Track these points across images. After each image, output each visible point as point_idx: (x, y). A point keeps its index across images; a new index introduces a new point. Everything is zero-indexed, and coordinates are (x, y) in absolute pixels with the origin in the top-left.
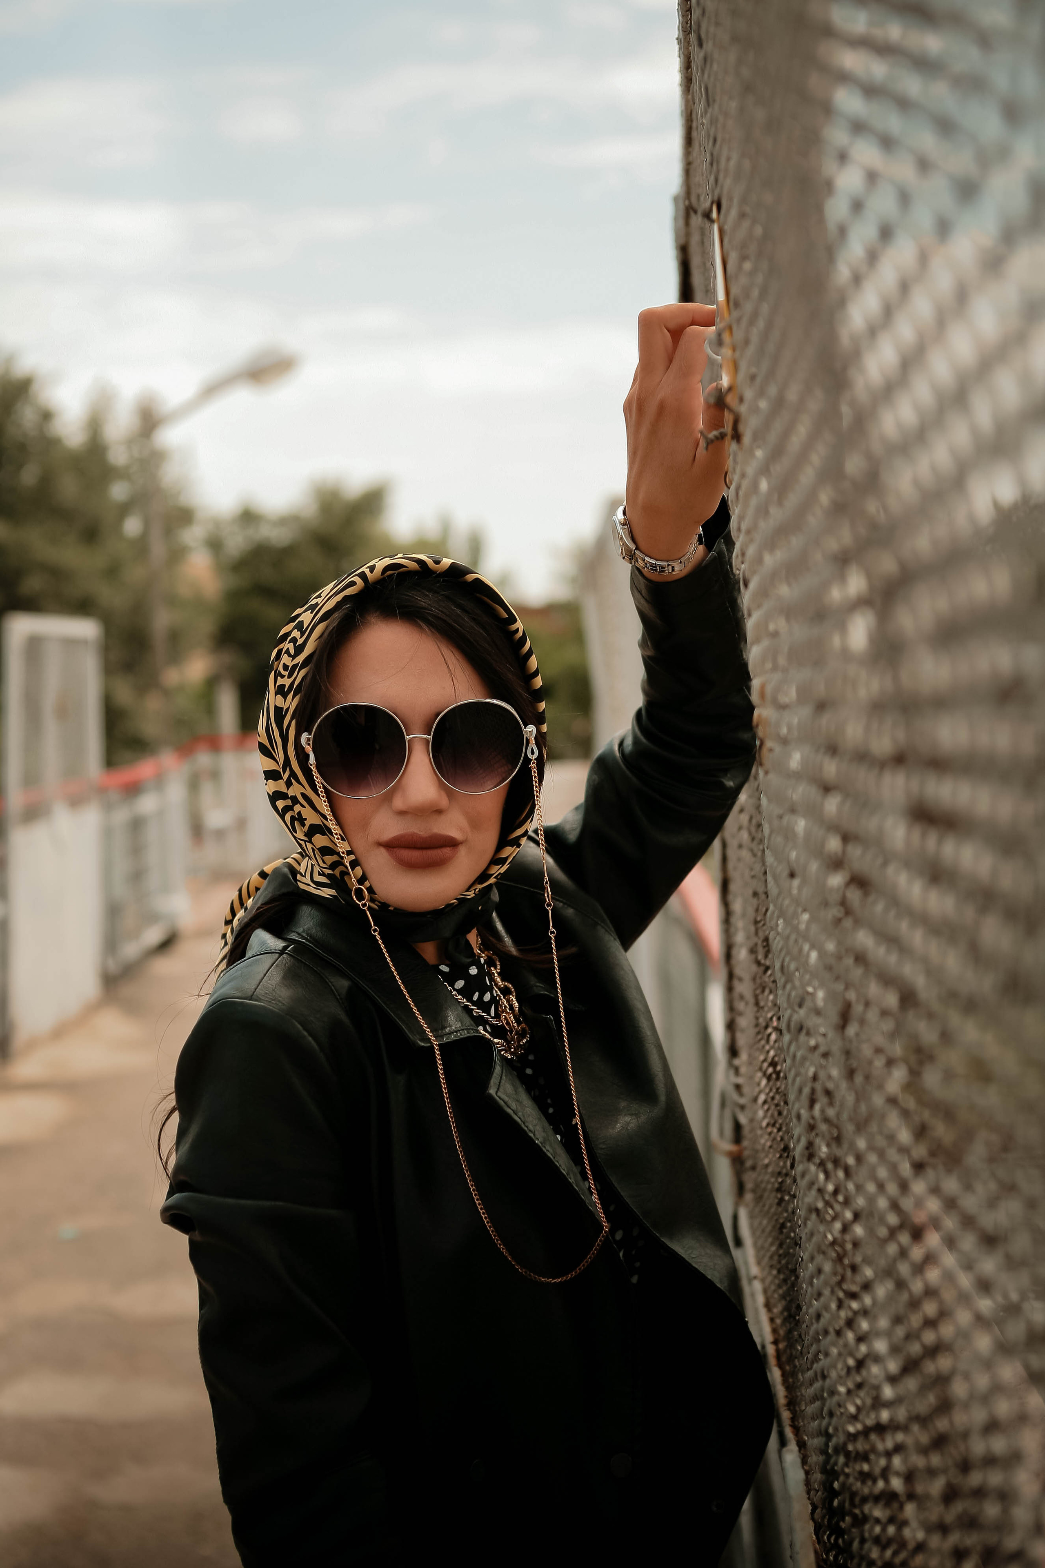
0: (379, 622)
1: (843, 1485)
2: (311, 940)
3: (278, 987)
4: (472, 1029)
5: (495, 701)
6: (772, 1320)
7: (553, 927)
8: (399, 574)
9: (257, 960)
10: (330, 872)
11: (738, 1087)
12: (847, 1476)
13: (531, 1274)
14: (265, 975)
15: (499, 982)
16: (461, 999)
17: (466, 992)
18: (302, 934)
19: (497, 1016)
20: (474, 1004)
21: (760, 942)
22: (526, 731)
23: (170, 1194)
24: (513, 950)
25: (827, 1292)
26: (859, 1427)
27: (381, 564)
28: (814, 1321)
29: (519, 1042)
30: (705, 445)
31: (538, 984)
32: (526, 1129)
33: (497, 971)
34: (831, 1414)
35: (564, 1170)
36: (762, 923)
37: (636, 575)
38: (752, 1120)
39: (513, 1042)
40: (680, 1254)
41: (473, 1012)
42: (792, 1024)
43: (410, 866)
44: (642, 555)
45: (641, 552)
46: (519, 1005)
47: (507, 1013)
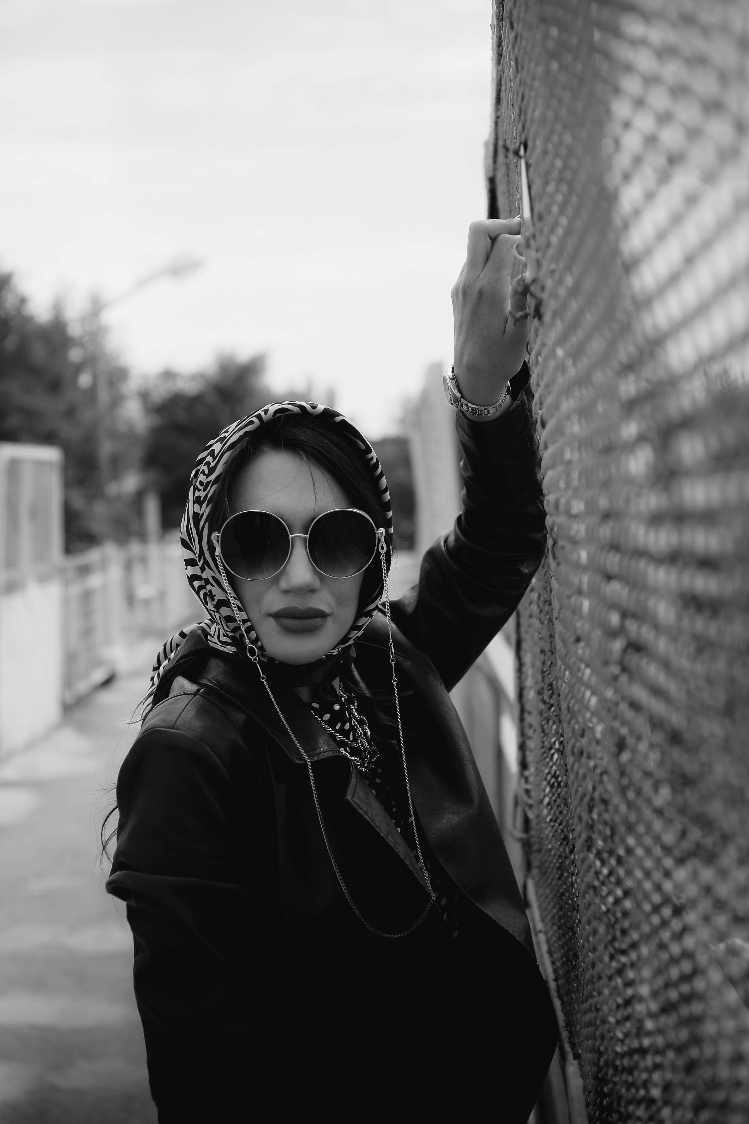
0: (271, 451)
1: (612, 1090)
2: (218, 684)
3: (192, 720)
4: (336, 751)
5: (355, 510)
6: (553, 963)
7: (396, 677)
8: (285, 415)
9: (177, 700)
10: (232, 634)
11: (527, 792)
12: (615, 1083)
13: (378, 931)
14: (183, 711)
15: (357, 716)
16: (328, 728)
17: (331, 723)
18: (211, 680)
19: (355, 740)
20: (337, 731)
21: (545, 687)
22: (378, 532)
23: (113, 871)
24: (367, 692)
25: (601, 948)
26: (625, 1048)
27: (272, 408)
28: (589, 968)
29: (371, 760)
30: (513, 322)
31: (385, 717)
32: (374, 825)
33: (355, 707)
34: (603, 1037)
35: (402, 855)
36: (548, 672)
37: (460, 417)
38: (538, 816)
39: (366, 759)
40: (490, 915)
41: (337, 737)
42: (576, 750)
43: (291, 631)
44: (465, 402)
45: (466, 399)
46: (371, 733)
47: (362, 738)
